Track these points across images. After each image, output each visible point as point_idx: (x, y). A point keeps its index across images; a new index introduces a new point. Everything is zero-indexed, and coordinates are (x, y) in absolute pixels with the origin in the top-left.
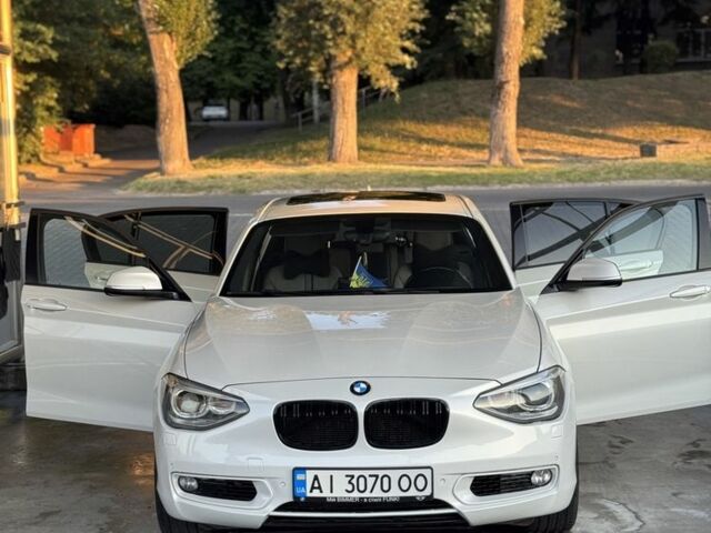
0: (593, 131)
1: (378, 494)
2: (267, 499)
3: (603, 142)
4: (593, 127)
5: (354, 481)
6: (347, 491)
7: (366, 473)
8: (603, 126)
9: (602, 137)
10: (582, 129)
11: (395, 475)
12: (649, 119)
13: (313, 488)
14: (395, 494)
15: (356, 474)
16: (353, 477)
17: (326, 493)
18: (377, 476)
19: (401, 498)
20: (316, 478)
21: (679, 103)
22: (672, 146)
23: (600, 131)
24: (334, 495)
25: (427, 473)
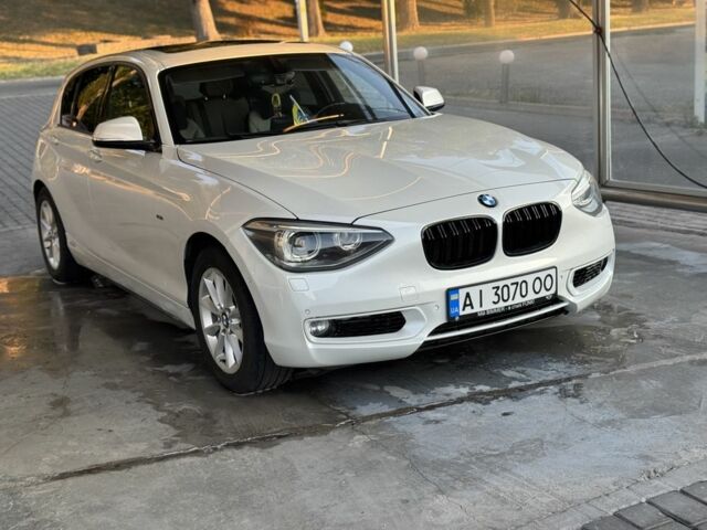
0: (21, 38)
1: (519, 300)
2: (420, 325)
3: (33, 47)
4: (21, 34)
5: (499, 292)
6: (494, 303)
7: (508, 282)
8: (28, 33)
9: (31, 42)
10: (11, 36)
11: (530, 279)
12: (63, 27)
13: (465, 305)
14: (531, 297)
15: (501, 284)
16: (498, 288)
17: (477, 309)
18: (517, 283)
19: (536, 300)
20: (468, 295)
21: (85, 13)
22: (109, 44)
23: (27, 37)
24: (484, 309)
25: (552, 272)
